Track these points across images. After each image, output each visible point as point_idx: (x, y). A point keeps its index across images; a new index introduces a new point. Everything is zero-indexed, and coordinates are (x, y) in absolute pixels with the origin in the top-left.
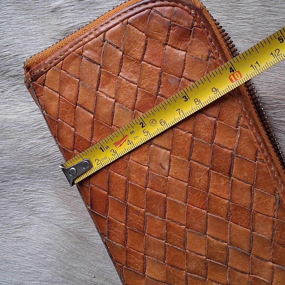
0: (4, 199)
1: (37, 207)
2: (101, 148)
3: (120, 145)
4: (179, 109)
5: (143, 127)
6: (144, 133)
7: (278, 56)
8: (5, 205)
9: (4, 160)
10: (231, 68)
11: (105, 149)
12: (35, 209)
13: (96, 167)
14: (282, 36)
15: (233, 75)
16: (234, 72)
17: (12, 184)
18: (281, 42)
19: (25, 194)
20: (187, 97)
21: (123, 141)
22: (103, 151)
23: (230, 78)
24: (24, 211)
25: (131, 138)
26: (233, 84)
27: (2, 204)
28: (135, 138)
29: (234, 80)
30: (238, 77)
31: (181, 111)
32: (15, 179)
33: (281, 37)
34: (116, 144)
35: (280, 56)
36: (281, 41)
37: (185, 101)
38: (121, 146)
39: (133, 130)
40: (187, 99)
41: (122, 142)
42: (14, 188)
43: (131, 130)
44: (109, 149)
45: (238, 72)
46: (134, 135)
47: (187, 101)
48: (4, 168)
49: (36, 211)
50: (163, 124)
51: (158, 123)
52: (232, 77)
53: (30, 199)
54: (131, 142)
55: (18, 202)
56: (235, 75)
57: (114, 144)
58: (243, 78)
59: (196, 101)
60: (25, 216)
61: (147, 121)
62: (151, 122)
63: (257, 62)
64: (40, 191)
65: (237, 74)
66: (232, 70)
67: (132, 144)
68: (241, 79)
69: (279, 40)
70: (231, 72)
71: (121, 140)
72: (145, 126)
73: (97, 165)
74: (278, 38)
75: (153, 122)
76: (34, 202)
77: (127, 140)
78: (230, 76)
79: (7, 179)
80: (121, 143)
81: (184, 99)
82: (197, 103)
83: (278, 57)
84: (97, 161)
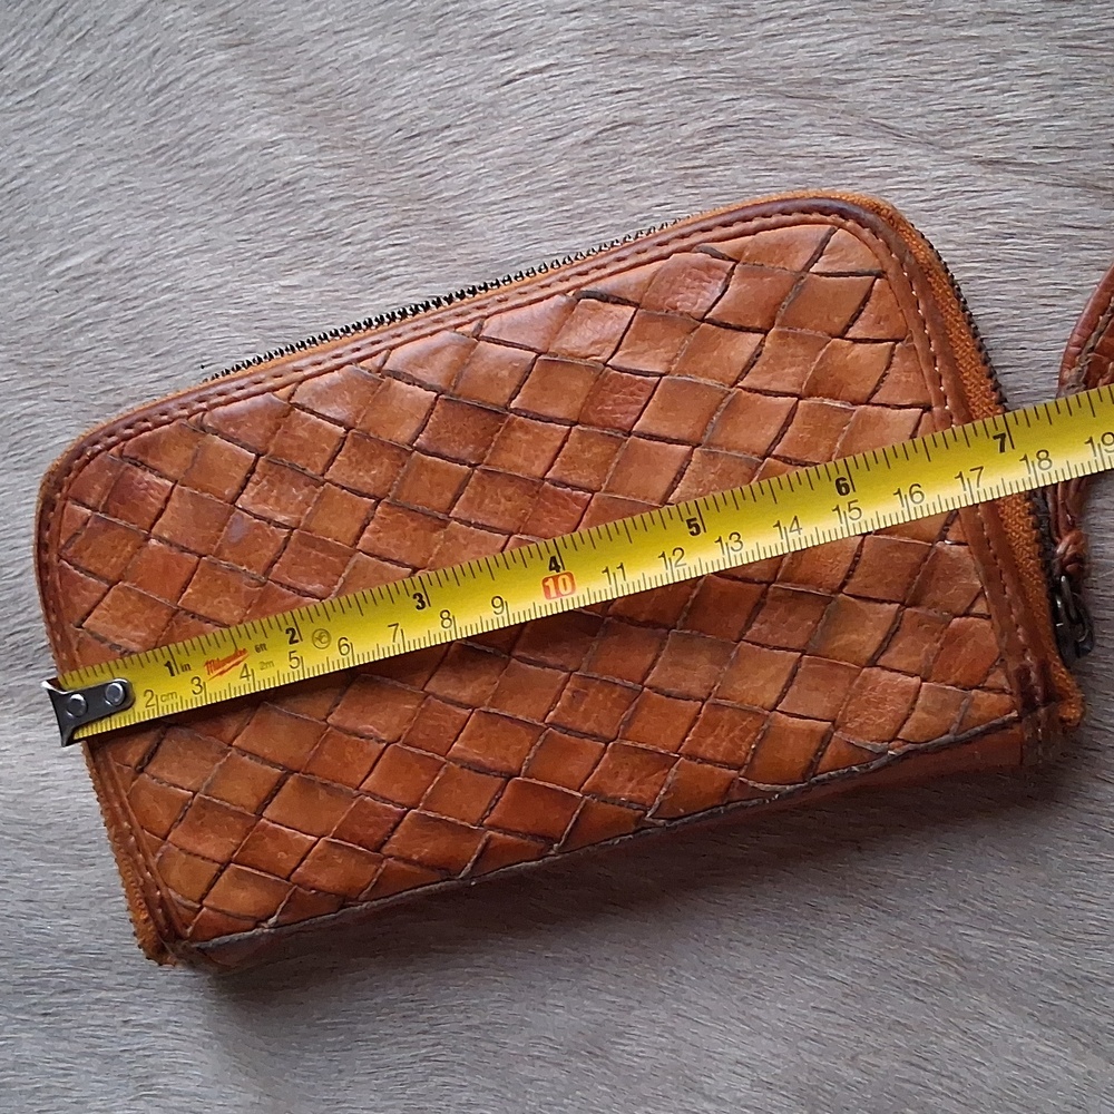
0: (63, 1045)
1: (158, 1076)
2: (168, 664)
3: (220, 670)
4: (397, 625)
5: (292, 642)
6: (291, 659)
7: (676, 566)
8: (63, 1061)
9: (72, 929)
10: (553, 559)
11: (180, 669)
12: (154, 1081)
13: (141, 712)
14: (698, 518)
15: (555, 579)
16: (558, 571)
17: (90, 1000)
18: (692, 533)
19: (127, 1035)
20: (425, 599)
21: (232, 663)
22: (173, 675)
23: (547, 584)
24: (120, 1085)
25: (253, 660)
26: (548, 602)
27: (57, 1060)
28: (264, 665)
29: (553, 593)
30: (566, 589)
31: (399, 631)
32: (100, 987)
33: (695, 519)
34: (212, 665)
35: (680, 569)
36: (694, 529)
37: (418, 607)
38: (221, 673)
39: (265, 641)
40: (423, 603)
41: (228, 665)
42: (96, 1012)
43: (259, 639)
44: (190, 674)
45: (571, 576)
46: (264, 656)
47: (423, 608)
48: (69, 952)
49: (155, 1089)
50: (344, 649)
51: (335, 643)
52: (550, 583)
53: (138, 1050)
54: (250, 673)
55: (103, 1057)
56: (560, 580)
57: (207, 663)
58: (574, 596)
59: (446, 616)
60: (120, 1102)
61: (306, 630)
62: (316, 635)
63: (621, 567)
64: (171, 1028)
65: (564, 580)
66: (554, 565)
67: (251, 678)
68: (569, 597)
69: (690, 527)
70: (551, 569)
71: (228, 660)
72: (297, 641)
73: (147, 706)
74: (689, 521)
75: (322, 636)
76: (150, 1060)
77: (242, 665)
78: (546, 580)
79: (75, 985)
80: (225, 668)
81: (416, 602)
82: (447, 623)
83: (675, 570)
84: (149, 694)
